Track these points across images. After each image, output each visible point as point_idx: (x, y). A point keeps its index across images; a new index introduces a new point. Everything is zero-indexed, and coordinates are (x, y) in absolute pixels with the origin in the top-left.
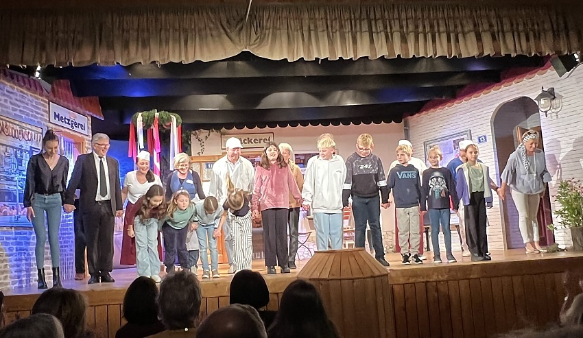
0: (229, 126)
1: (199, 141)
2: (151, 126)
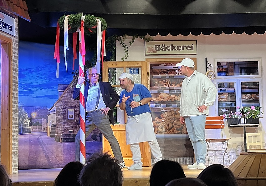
0: (153, 33)
1: (123, 46)
2: (77, 29)
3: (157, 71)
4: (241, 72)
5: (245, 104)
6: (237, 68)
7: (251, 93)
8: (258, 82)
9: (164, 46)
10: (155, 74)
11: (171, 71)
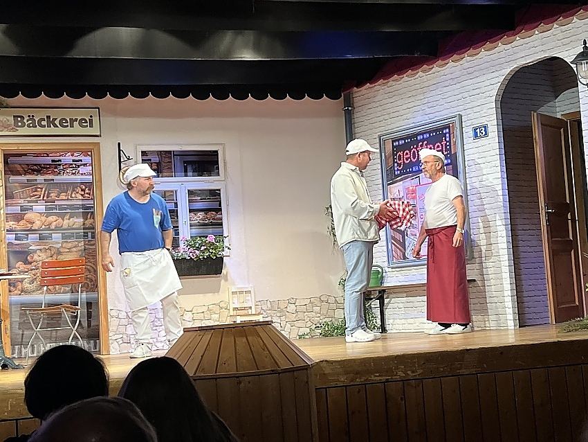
0: (9, 91)
3: (19, 168)
4: (186, 171)
5: (195, 231)
6: (178, 162)
7: (206, 211)
8: (219, 190)
9: (32, 118)
10: (13, 175)
11: (47, 168)
